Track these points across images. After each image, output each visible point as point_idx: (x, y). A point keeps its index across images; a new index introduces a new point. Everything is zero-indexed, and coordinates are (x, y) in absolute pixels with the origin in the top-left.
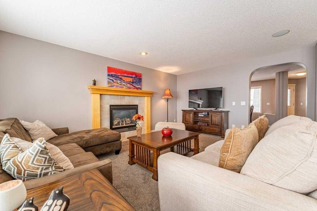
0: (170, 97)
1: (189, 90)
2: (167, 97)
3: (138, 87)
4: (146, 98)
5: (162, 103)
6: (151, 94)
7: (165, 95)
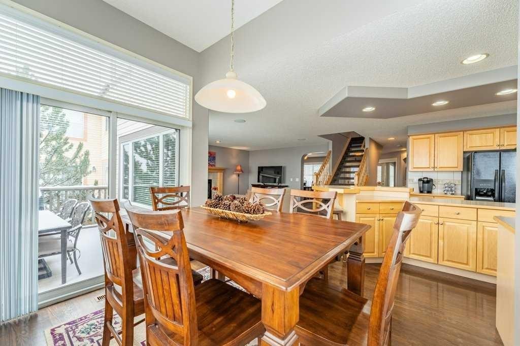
0: (241, 172)
1: (259, 167)
2: (238, 172)
3: (212, 164)
4: (219, 173)
5: (234, 177)
6: (223, 170)
7: (236, 170)
